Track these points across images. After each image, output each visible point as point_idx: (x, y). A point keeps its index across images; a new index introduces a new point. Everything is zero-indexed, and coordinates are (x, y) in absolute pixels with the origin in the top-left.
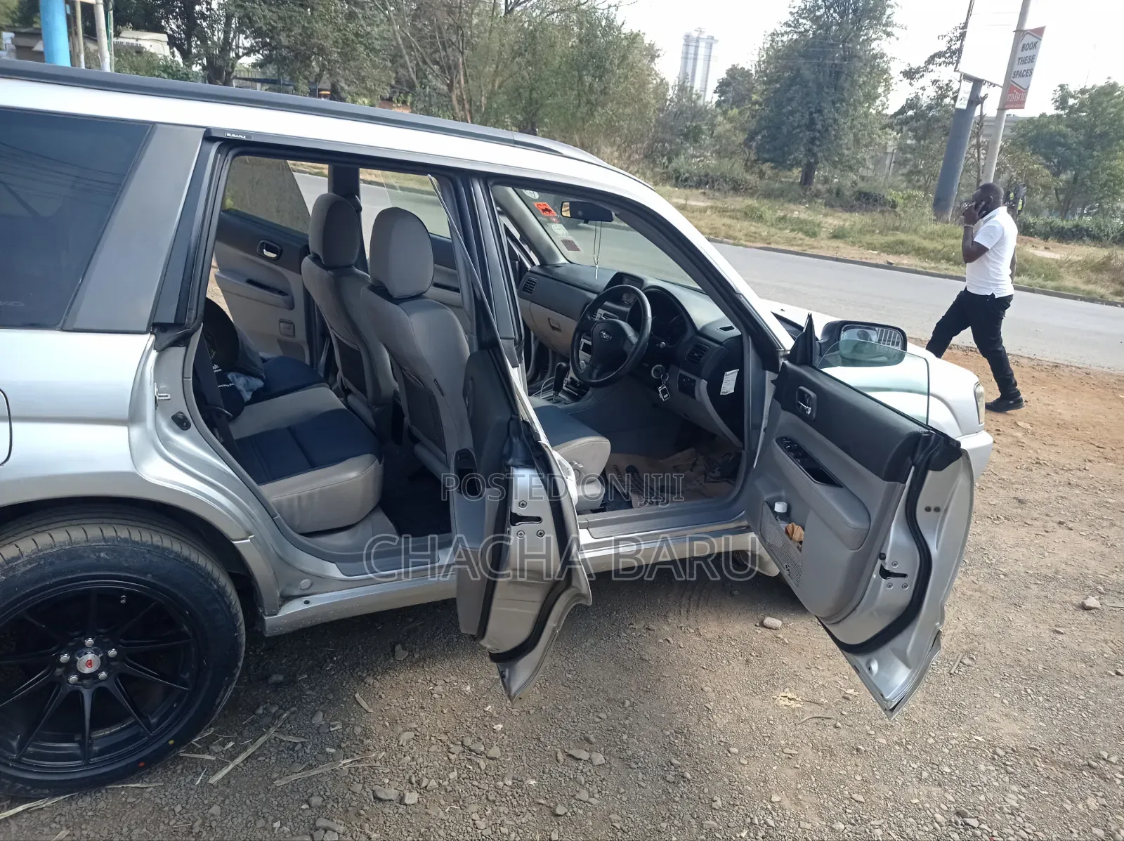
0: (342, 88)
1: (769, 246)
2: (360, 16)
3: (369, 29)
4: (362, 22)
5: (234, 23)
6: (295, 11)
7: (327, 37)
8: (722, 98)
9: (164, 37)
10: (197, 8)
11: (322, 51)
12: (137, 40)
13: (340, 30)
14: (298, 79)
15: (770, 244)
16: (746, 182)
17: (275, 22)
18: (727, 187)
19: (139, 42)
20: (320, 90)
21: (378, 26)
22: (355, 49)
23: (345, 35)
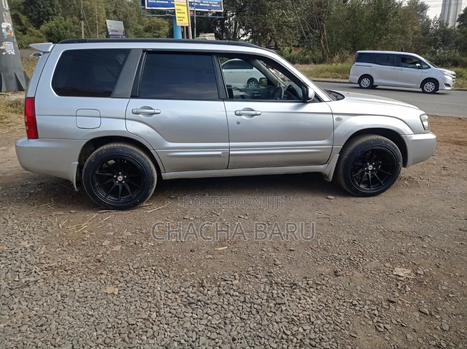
0: (279, 45)
1: (462, 89)
2: (286, 14)
3: (289, 19)
4: (287, 16)
5: (238, 25)
6: (259, 17)
7: (271, 25)
8: (462, 23)
9: (213, 34)
10: (226, 21)
11: (270, 30)
12: (204, 37)
13: (277, 21)
14: (261, 43)
15: (462, 88)
16: (461, 61)
17: (252, 22)
18: (450, 64)
19: (205, 37)
20: (271, 46)
21: (293, 17)
22: (282, 28)
23: (278, 23)
